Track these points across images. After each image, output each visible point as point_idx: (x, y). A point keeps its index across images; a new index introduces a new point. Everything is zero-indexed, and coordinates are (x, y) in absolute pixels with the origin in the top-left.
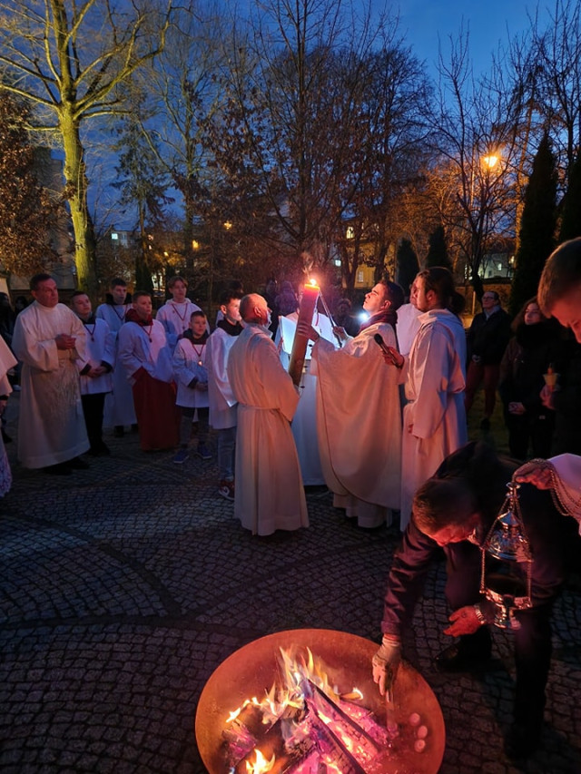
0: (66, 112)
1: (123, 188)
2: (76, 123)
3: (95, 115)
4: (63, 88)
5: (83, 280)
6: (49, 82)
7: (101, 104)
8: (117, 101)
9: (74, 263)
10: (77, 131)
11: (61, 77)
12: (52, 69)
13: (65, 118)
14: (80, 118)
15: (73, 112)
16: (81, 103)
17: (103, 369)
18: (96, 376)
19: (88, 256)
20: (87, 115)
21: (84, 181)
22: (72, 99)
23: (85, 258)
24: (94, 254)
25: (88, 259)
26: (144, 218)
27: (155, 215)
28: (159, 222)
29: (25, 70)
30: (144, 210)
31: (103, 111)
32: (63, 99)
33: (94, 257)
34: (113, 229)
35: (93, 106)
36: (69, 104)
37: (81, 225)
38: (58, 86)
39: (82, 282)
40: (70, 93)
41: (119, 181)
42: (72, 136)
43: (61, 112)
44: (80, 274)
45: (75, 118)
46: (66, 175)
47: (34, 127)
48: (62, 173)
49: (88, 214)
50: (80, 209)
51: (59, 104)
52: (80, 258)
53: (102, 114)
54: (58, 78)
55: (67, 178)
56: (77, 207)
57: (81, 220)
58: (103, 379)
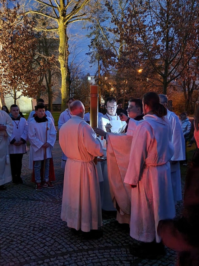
0: (61, 21)
1: (91, 55)
2: (65, 26)
3: (73, 22)
4: (60, 11)
5: (64, 100)
6: (55, 8)
7: (77, 16)
8: (84, 14)
9: (61, 91)
10: (65, 30)
11: (60, 6)
12: (56, 2)
13: (60, 24)
14: (67, 23)
15: (64, 21)
16: (68, 16)
17: (22, 142)
18: (18, 145)
19: (67, 88)
20: (70, 22)
21: (67, 53)
22: (64, 15)
23: (65, 89)
24: (69, 87)
25: (67, 89)
26: (101, 69)
27: (106, 68)
28: (108, 71)
29: (44, 4)
30: (101, 65)
31: (77, 19)
32: (60, 15)
33: (70, 89)
34: (89, 75)
35: (73, 17)
36: (62, 17)
37: (65, 73)
38: (58, 9)
39: (63, 101)
40: (63, 12)
41: (89, 52)
42: (63, 32)
43: (59, 21)
44: (63, 97)
45: (65, 24)
46: (59, 50)
47: (48, 29)
48: (58, 50)
49: (68, 68)
50: (64, 66)
51: (58, 18)
52: (63, 89)
53: (77, 21)
54: (58, 6)
55: (60, 52)
56: (63, 65)
57: (65, 71)
58: (21, 147)
